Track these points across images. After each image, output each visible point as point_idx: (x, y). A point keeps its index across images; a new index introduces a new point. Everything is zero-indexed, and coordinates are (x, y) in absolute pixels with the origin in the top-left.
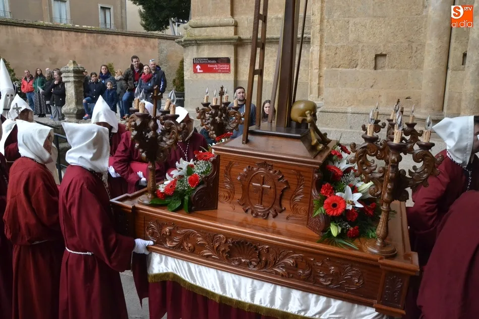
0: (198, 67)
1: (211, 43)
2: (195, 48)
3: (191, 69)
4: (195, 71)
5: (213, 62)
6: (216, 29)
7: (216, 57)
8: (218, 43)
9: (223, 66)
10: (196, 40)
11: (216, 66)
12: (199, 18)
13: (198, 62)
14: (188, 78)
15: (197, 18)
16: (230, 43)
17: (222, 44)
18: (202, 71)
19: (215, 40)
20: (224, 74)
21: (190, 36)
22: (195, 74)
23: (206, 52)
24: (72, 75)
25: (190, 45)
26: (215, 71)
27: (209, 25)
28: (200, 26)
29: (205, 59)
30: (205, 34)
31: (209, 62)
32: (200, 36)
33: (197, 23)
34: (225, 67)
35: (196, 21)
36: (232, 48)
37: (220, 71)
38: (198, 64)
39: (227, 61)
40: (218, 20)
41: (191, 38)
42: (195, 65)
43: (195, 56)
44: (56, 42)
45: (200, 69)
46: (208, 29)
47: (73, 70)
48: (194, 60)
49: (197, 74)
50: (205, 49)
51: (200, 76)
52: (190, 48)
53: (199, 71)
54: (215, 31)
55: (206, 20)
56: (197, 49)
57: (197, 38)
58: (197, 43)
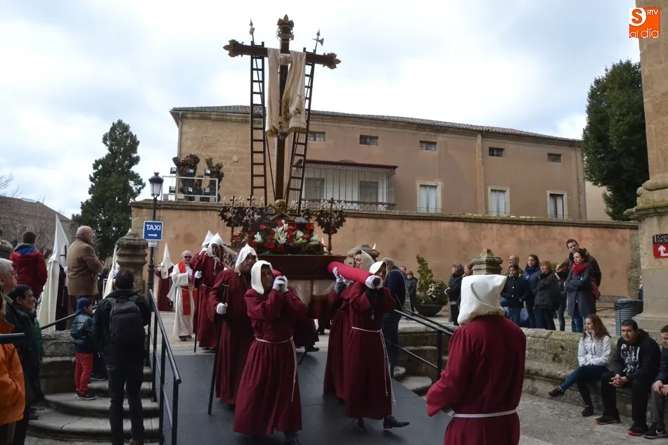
0: (662, 248)
2: (655, 220)
3: (651, 251)
4: (657, 254)
10: (654, 208)
12: (661, 175)
13: (661, 241)
14: (647, 266)
15: (658, 176)
21: (646, 203)
22: (657, 260)
24: (485, 267)
25: (647, 216)
28: (662, 186)
32: (663, 201)
33: (656, 183)
35: (656, 181)
38: (661, 244)
41: (647, 206)
42: (656, 245)
43: (657, 232)
44: (485, 237)
45: (665, 252)
47: (487, 261)
48: (654, 238)
49: (661, 260)
51: (664, 262)
52: (647, 221)
53: (663, 254)
56: (659, 220)
57: (656, 205)
58: (659, 213)
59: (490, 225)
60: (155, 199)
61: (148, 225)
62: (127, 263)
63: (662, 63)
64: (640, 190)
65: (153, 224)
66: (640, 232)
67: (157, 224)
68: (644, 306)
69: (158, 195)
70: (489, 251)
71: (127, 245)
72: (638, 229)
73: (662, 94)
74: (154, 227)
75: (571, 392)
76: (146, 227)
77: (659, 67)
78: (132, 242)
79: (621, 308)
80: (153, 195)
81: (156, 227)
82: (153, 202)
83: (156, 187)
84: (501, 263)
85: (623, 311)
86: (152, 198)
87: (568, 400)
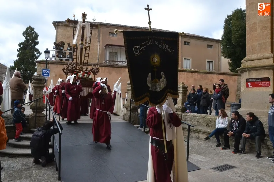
0: (249, 84)
1: (257, 69)
2: (247, 73)
3: (245, 85)
4: (247, 86)
5: (259, 80)
6: (260, 61)
7: (261, 77)
8: (262, 69)
9: (265, 83)
10: (248, 68)
11: (261, 83)
12: (251, 56)
13: (249, 81)
14: (243, 90)
15: (249, 56)
16: (270, 69)
17: (264, 69)
18: (251, 86)
19: (259, 67)
20: (266, 88)
22: (247, 88)
23: (254, 75)
24: (181, 89)
25: (245, 71)
26: (260, 86)
27: (257, 59)
28: (251, 60)
29: (253, 79)
30: (254, 64)
31: (256, 80)
32: (250, 65)
33: (249, 58)
34: (267, 83)
36: (272, 71)
37: (263, 86)
38: (249, 82)
39: (268, 79)
40: (262, 55)
41: (245, 67)
42: (247, 82)
43: (248, 77)
45: (250, 85)
46: (255, 62)
47: (182, 87)
48: (246, 79)
49: (249, 88)
50: (254, 73)
51: (250, 89)
52: (245, 73)
53: (249, 86)
54: (260, 62)
55: (255, 56)
56: (249, 73)
57: (248, 67)
58: (249, 70)
59: (183, 73)
60: (47, 60)
61: (44, 71)
62: (37, 86)
63: (254, 11)
64: (242, 61)
65: (46, 70)
66: (241, 77)
67: (47, 70)
68: (241, 106)
69: (48, 58)
70: (183, 83)
71: (37, 79)
72: (241, 76)
73: (253, 23)
74: (46, 72)
75: (213, 138)
76: (43, 71)
77: (253, 12)
78: (39, 77)
79: (233, 106)
80: (46, 58)
81: (47, 72)
82: (46, 61)
83: (47, 55)
84: (188, 88)
85: (234, 107)
86: (46, 59)
87: (211, 141)
